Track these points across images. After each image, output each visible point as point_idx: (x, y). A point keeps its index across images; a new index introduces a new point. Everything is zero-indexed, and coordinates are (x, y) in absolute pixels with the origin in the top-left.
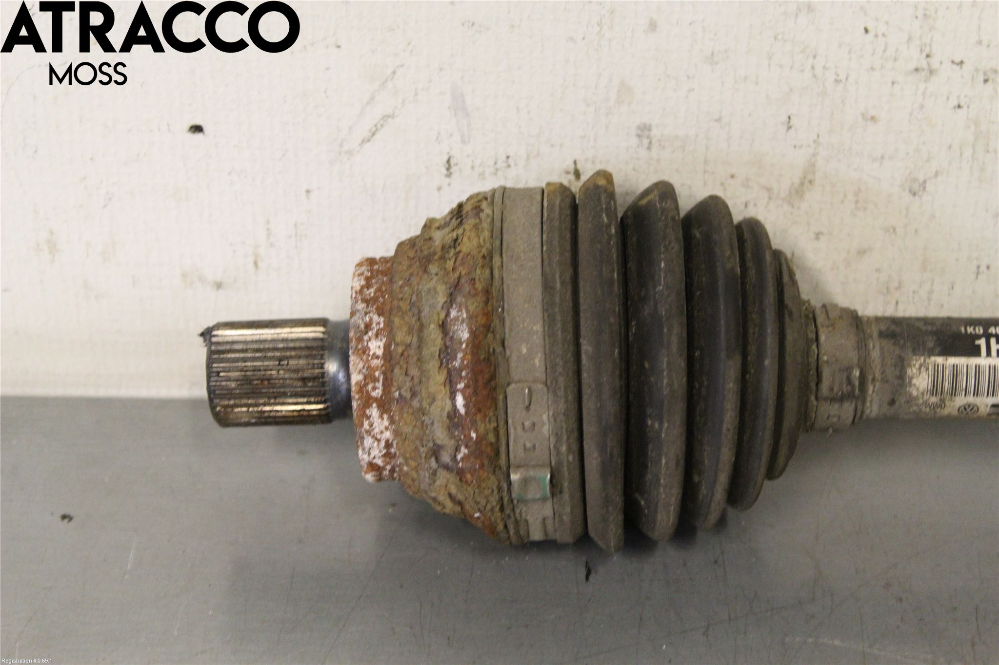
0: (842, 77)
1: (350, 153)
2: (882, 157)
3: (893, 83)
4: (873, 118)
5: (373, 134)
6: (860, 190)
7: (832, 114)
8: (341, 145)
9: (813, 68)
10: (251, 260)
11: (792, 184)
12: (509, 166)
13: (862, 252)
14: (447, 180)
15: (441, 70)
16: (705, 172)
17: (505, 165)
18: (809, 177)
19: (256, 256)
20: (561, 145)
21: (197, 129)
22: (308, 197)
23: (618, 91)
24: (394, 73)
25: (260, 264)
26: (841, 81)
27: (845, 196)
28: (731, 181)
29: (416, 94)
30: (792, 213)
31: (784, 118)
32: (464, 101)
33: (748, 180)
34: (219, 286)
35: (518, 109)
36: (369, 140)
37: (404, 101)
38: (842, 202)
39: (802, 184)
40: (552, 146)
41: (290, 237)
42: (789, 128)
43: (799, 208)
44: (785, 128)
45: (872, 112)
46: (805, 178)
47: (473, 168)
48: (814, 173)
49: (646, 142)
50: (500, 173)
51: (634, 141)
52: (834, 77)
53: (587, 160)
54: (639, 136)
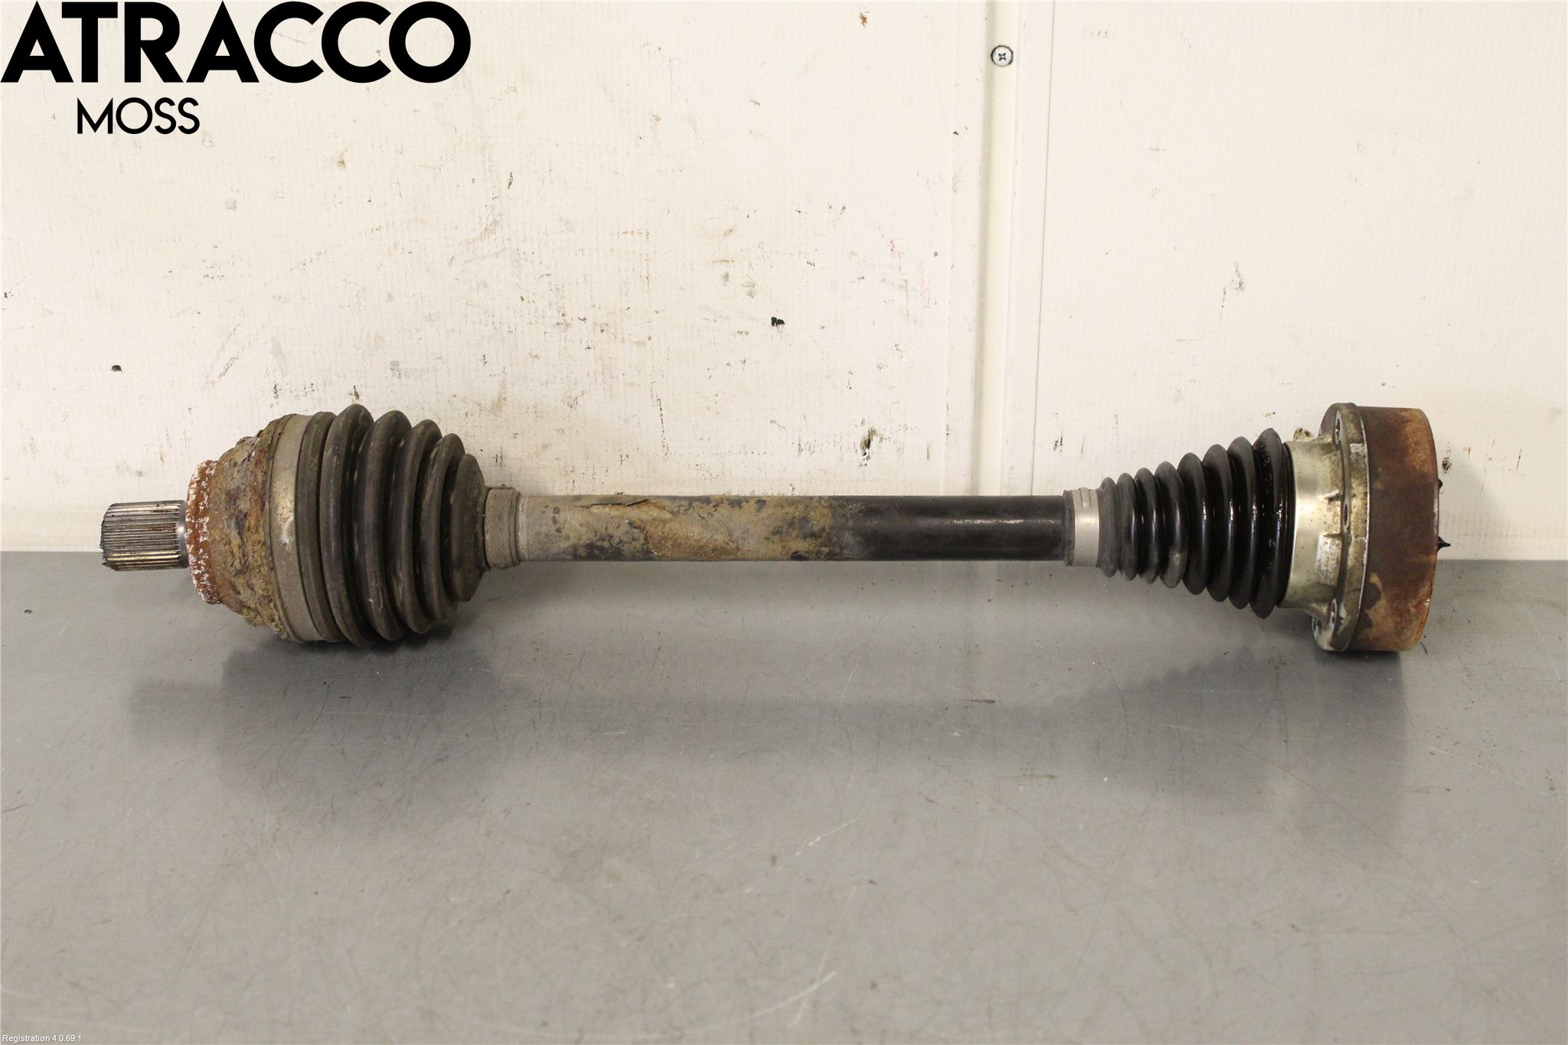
0: (512, 329)
1: (213, 383)
2: (547, 382)
3: (545, 333)
4: (536, 356)
5: (227, 370)
6: (536, 404)
7: (510, 353)
8: (207, 377)
9: (493, 323)
10: (159, 456)
11: (494, 400)
12: (314, 390)
13: (545, 447)
14: (276, 400)
15: (263, 327)
16: (437, 393)
17: (311, 389)
18: (503, 396)
19: (162, 453)
20: (344, 376)
21: (117, 368)
22: (190, 413)
23: (375, 340)
24: (235, 329)
25: (165, 459)
26: (512, 332)
27: (528, 408)
28: (454, 399)
29: (250, 343)
30: (496, 420)
31: (481, 357)
32: (280, 347)
33: (465, 398)
34: (140, 474)
35: (314, 353)
36: (224, 374)
37: (243, 348)
38: (527, 412)
39: (499, 400)
40: (339, 376)
41: (182, 440)
42: (486, 363)
43: (500, 417)
44: (483, 363)
45: (536, 352)
46: (500, 396)
47: (291, 391)
48: (505, 393)
49: (397, 373)
50: (308, 395)
51: (390, 372)
52: (507, 329)
53: (362, 386)
54: (392, 369)
